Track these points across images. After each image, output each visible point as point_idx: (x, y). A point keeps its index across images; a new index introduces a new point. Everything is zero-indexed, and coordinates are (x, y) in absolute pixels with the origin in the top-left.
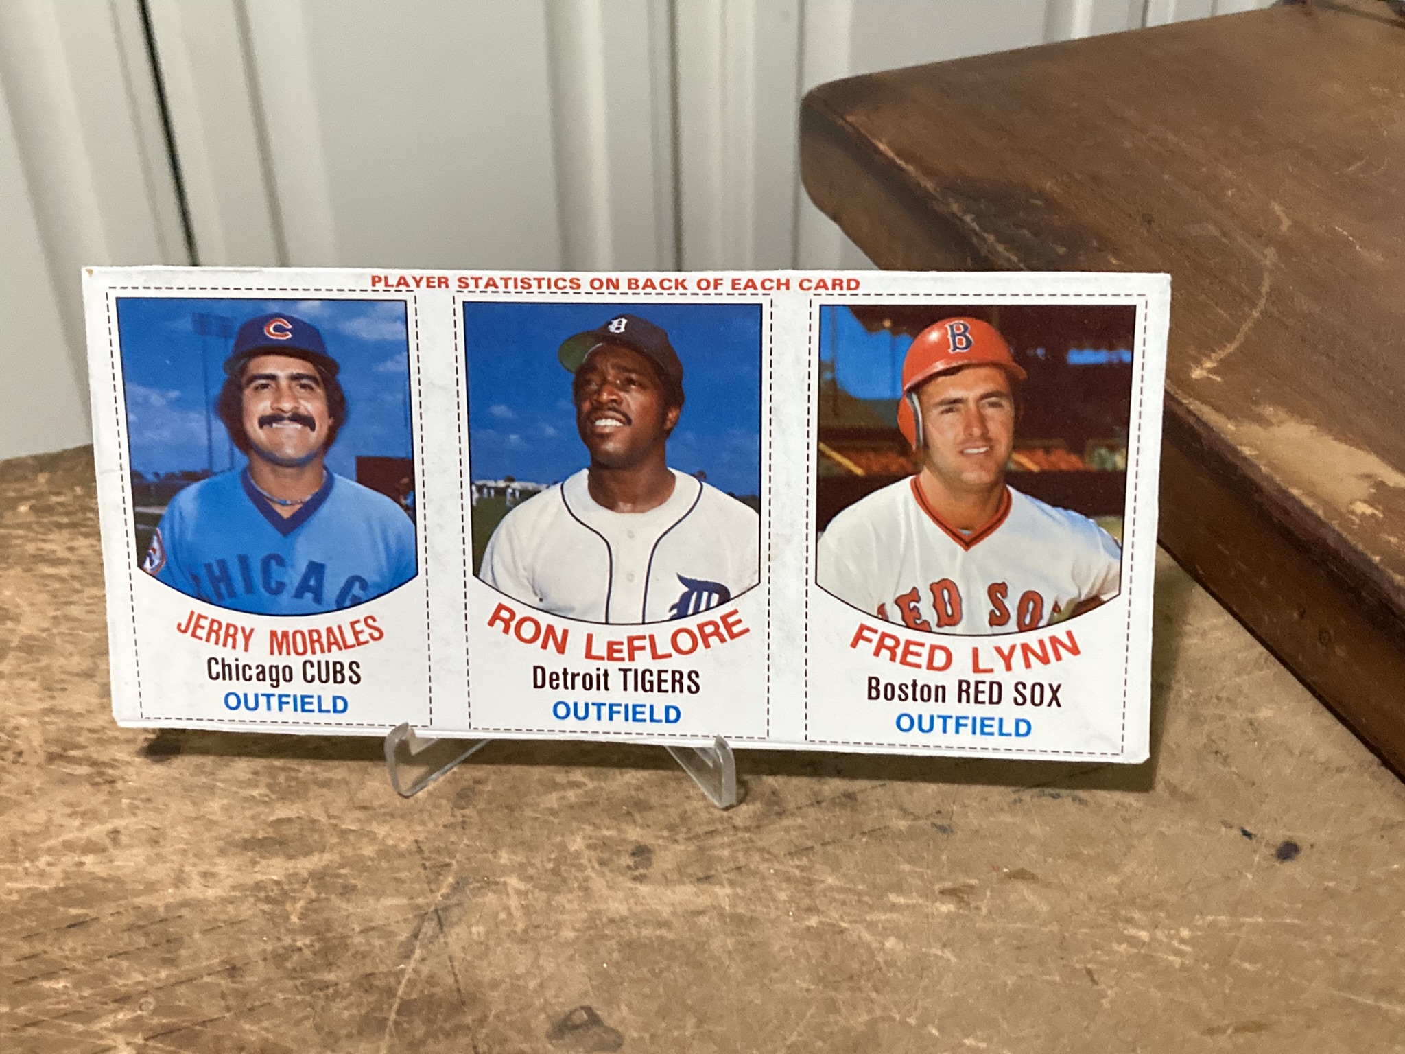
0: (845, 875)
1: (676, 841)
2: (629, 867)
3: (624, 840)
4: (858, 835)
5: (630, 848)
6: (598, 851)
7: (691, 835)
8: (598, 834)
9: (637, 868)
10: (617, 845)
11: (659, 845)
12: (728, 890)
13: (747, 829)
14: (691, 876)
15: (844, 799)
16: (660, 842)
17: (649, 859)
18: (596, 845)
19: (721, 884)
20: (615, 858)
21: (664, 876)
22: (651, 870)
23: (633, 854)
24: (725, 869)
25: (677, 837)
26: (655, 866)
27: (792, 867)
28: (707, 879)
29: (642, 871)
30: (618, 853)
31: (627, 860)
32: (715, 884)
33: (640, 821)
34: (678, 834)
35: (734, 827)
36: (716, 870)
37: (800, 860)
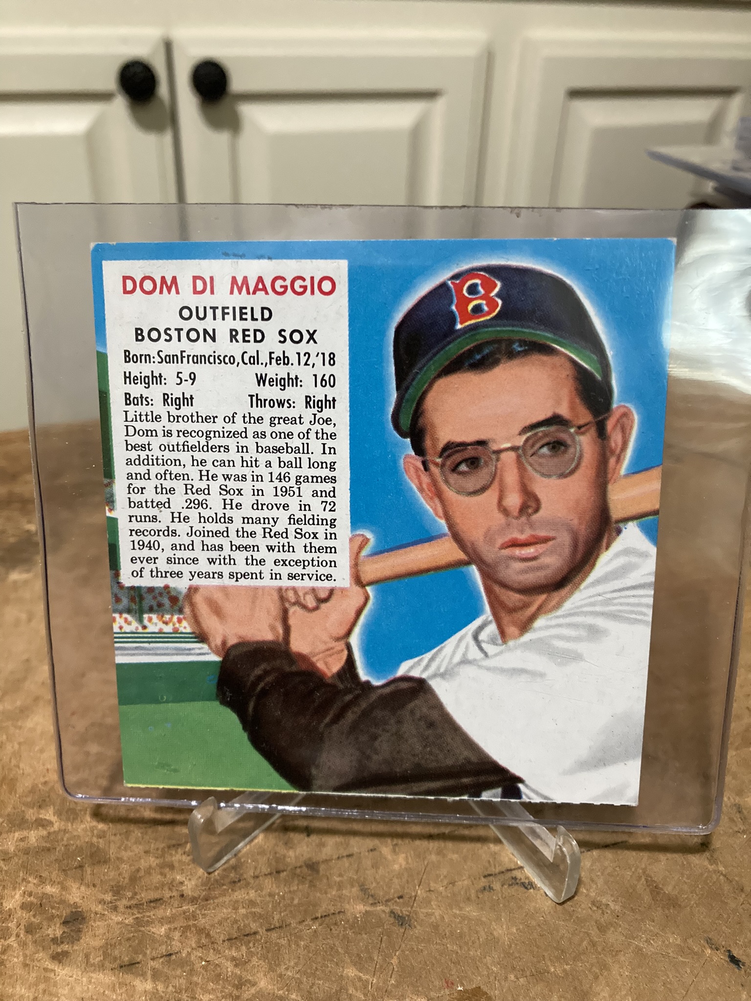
0: (280, 976)
1: (115, 908)
2: (54, 940)
3: (62, 902)
4: (309, 922)
5: (65, 913)
6: (31, 913)
7: (133, 902)
8: (40, 890)
9: (62, 943)
10: (53, 908)
11: (96, 913)
12: (149, 986)
13: (193, 900)
14: (115, 959)
15: (305, 870)
16: (99, 908)
17: (79, 931)
18: (32, 903)
19: (143, 975)
20: (45, 923)
21: (87, 956)
22: (76, 948)
23: (65, 923)
24: (154, 954)
25: (118, 903)
26: (82, 941)
27: (227, 960)
28: (130, 966)
29: (66, 947)
30: (51, 918)
31: (56, 930)
32: (137, 975)
33: (88, 878)
34: (120, 900)
35: (182, 896)
36: (145, 955)
37: (238, 949)
